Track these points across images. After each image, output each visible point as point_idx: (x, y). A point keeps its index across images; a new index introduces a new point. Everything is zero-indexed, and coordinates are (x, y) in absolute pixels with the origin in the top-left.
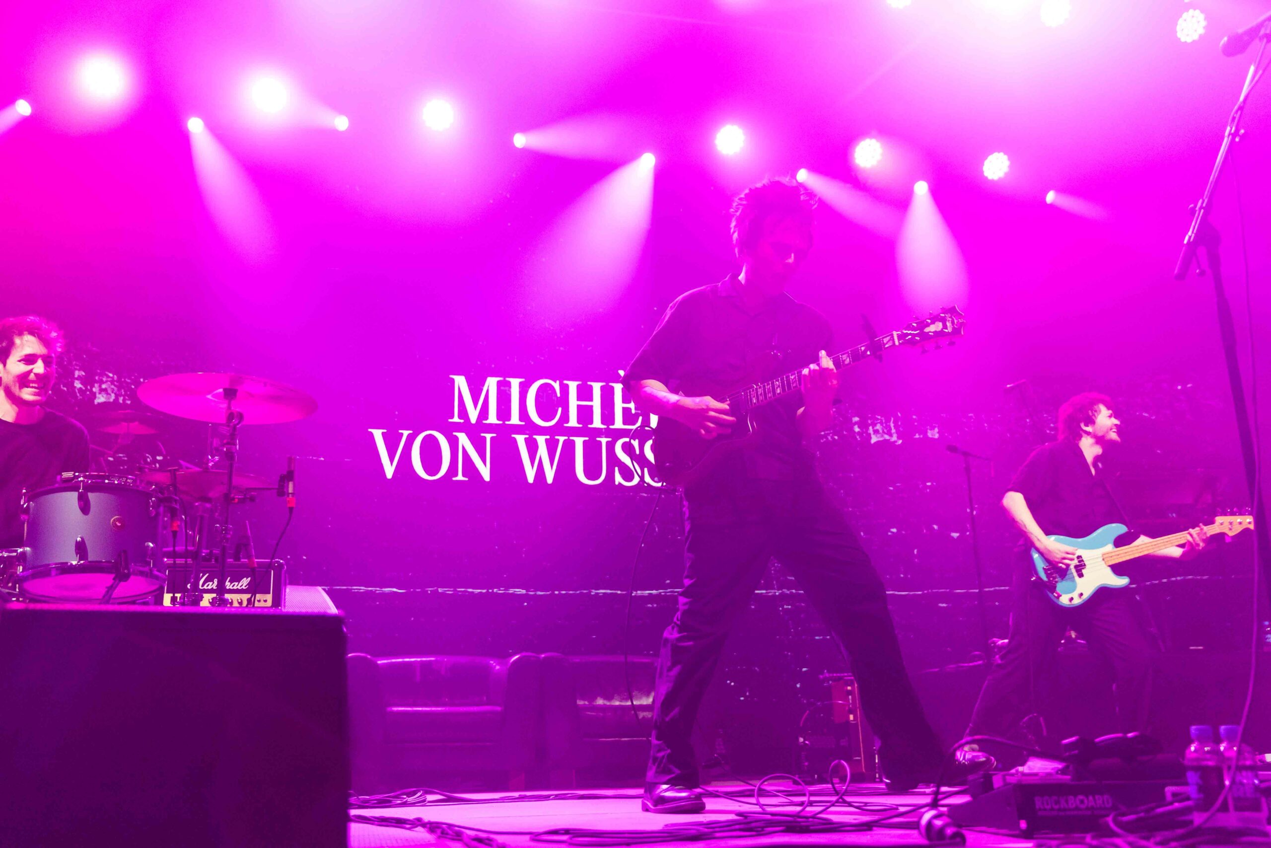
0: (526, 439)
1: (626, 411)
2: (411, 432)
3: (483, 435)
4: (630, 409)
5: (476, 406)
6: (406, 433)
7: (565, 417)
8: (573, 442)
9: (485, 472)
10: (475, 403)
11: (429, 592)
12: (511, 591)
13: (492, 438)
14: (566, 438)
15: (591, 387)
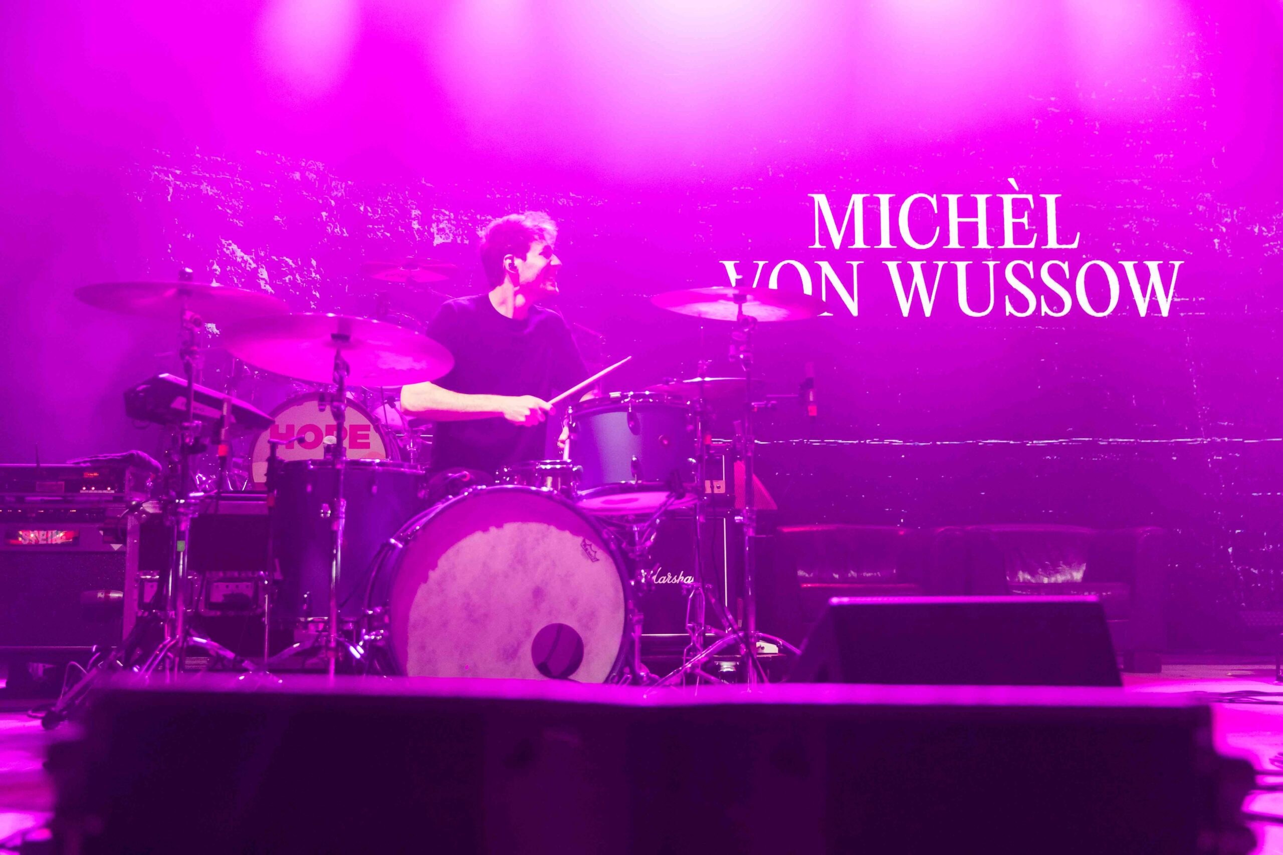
0: (898, 266)
1: (1017, 227)
2: (766, 262)
3: (848, 262)
4: (1023, 224)
5: (839, 229)
6: (761, 264)
7: (945, 237)
8: (955, 267)
9: (853, 307)
10: (839, 225)
11: (794, 444)
12: (886, 442)
13: (859, 266)
15: (975, 200)
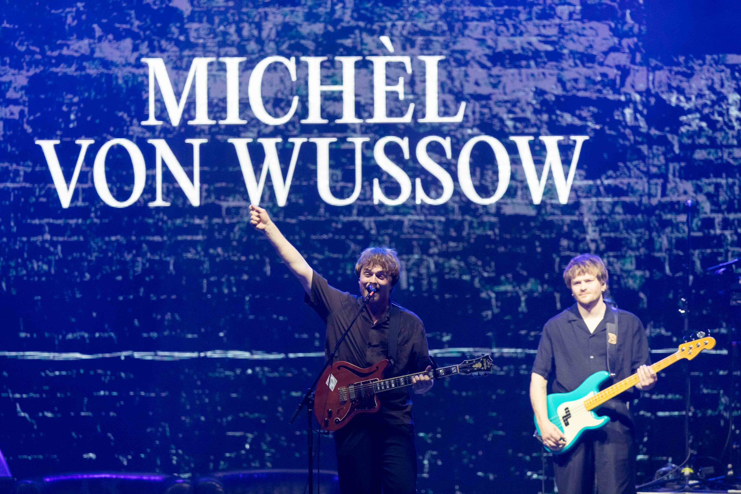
0: (249, 145)
1: (392, 97)
2: (92, 142)
3: (188, 141)
4: (396, 93)
5: (178, 101)
6: (85, 143)
7: (303, 111)
8: (315, 145)
9: (193, 195)
10: (178, 95)
11: (123, 358)
13: (202, 146)
14: (305, 140)
15: (341, 64)
